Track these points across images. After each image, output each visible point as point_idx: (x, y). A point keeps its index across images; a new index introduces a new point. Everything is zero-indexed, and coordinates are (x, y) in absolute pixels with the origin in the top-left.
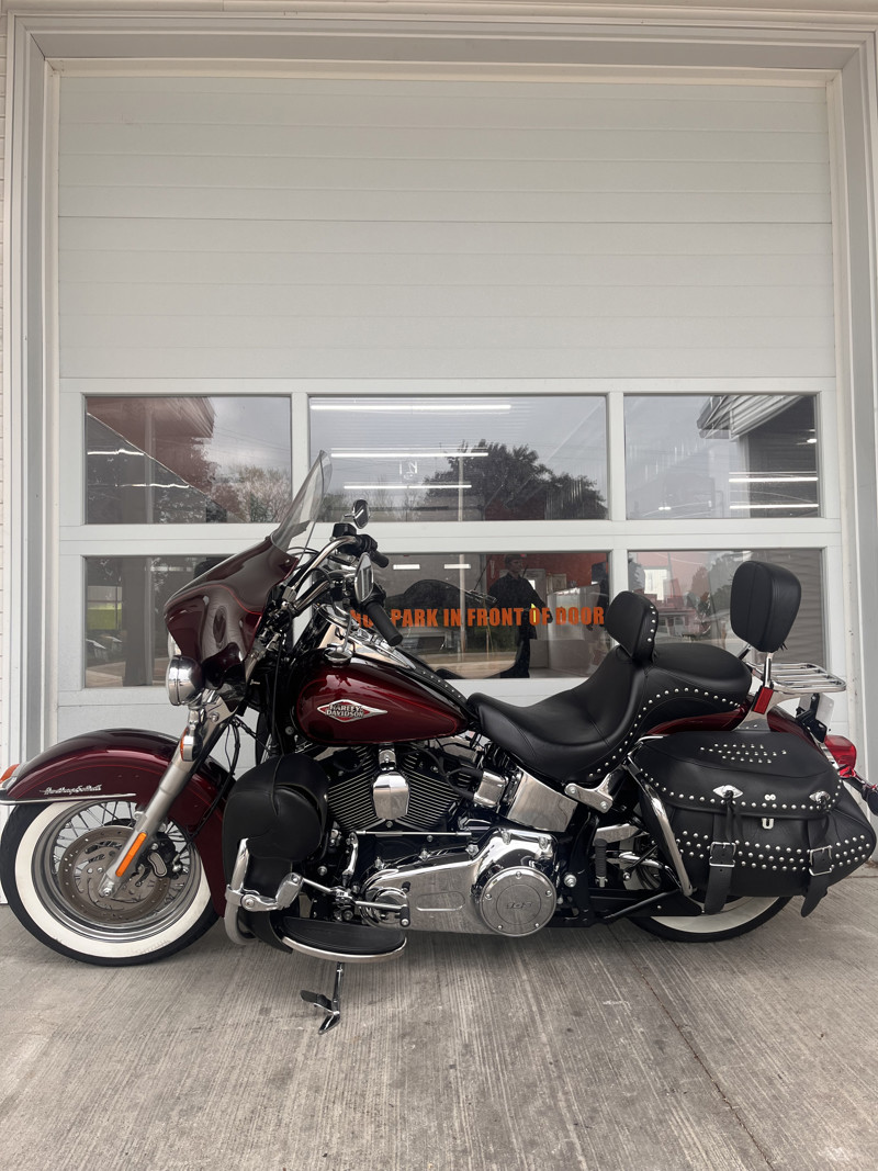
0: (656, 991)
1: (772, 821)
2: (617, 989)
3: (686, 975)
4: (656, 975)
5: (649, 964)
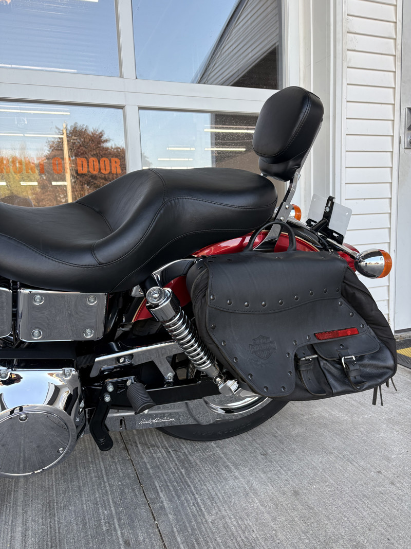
3: (201, 510)
4: (170, 516)
5: (163, 498)
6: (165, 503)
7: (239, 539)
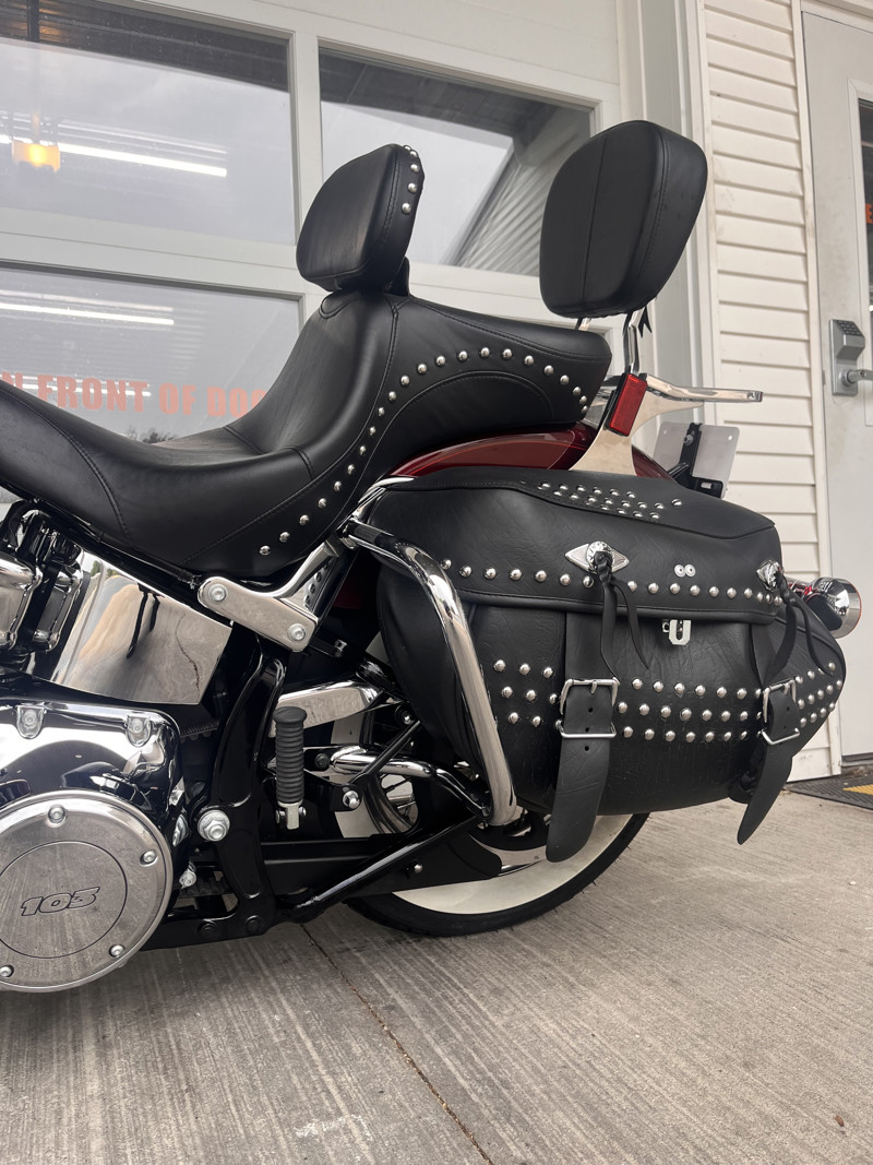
0: (424, 1068)
1: (687, 624)
2: (328, 1079)
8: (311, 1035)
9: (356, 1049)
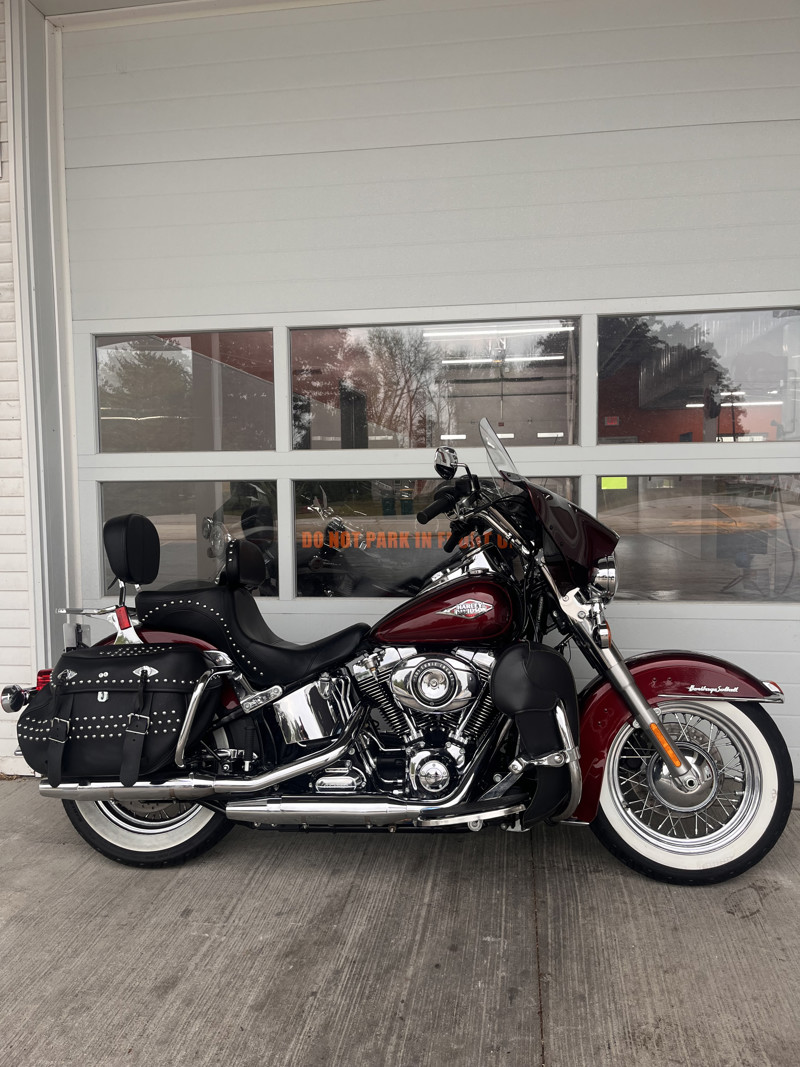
0: (539, 931)
2: (503, 923)
3: (578, 914)
4: (549, 911)
5: (549, 897)
6: (549, 900)
7: (599, 940)
8: (506, 904)
9: (520, 915)
